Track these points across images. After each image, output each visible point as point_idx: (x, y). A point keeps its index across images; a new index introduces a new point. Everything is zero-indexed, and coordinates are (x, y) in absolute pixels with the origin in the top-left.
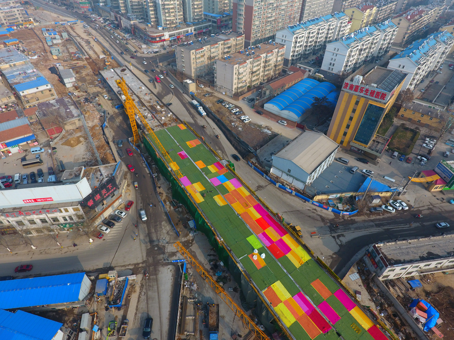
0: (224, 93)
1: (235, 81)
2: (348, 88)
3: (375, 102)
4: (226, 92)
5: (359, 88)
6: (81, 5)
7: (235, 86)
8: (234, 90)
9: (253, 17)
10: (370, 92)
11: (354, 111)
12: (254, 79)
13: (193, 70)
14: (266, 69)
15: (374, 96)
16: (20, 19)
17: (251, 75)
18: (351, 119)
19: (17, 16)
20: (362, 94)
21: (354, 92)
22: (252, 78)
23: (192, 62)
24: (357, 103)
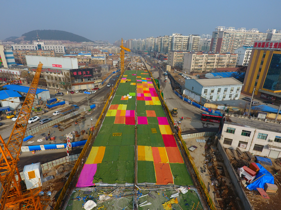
0: (186, 73)
1: (192, 64)
2: (257, 46)
3: (278, 51)
4: (187, 72)
5: (265, 44)
6: (145, 52)
7: (192, 68)
8: (191, 69)
9: (222, 44)
10: (274, 44)
11: (262, 63)
12: (208, 67)
13: (174, 63)
14: (219, 64)
15: (277, 47)
16: (117, 52)
17: (206, 64)
18: (260, 70)
19: (116, 51)
20: (268, 48)
21: (262, 48)
22: (206, 66)
23: (174, 58)
24: (264, 56)
